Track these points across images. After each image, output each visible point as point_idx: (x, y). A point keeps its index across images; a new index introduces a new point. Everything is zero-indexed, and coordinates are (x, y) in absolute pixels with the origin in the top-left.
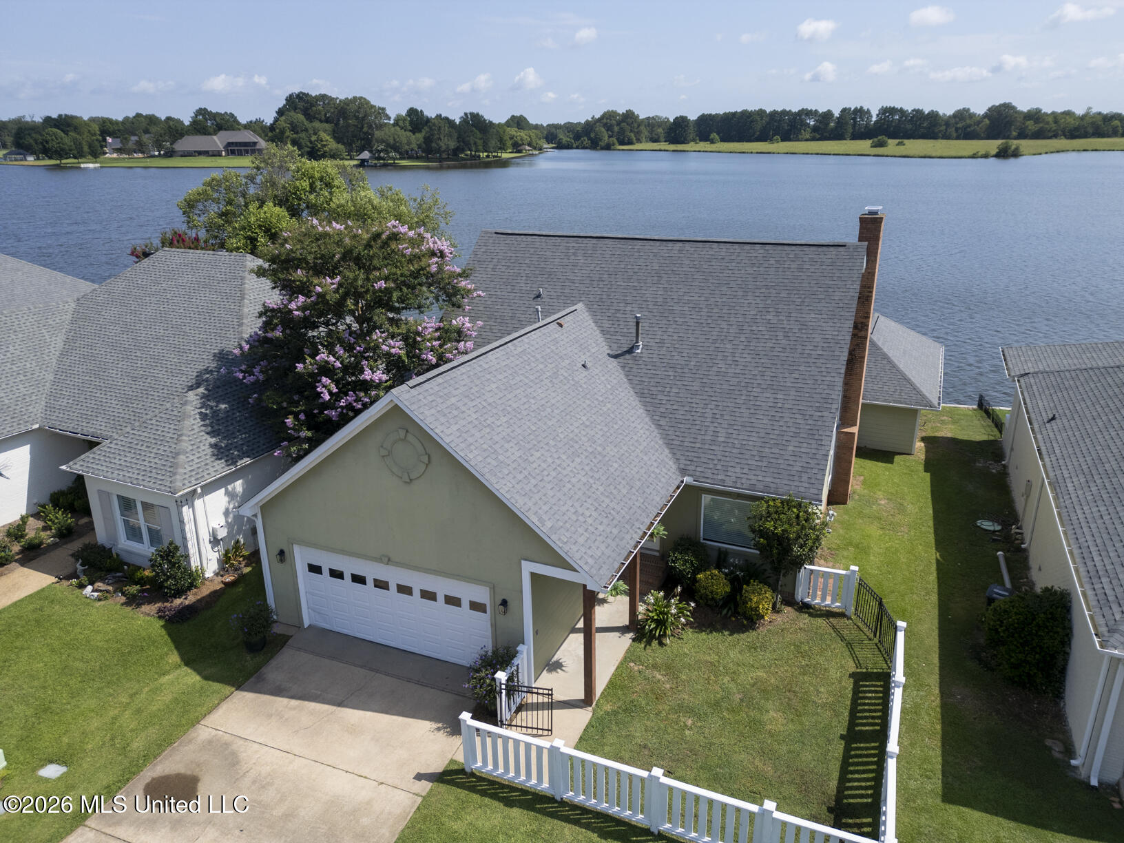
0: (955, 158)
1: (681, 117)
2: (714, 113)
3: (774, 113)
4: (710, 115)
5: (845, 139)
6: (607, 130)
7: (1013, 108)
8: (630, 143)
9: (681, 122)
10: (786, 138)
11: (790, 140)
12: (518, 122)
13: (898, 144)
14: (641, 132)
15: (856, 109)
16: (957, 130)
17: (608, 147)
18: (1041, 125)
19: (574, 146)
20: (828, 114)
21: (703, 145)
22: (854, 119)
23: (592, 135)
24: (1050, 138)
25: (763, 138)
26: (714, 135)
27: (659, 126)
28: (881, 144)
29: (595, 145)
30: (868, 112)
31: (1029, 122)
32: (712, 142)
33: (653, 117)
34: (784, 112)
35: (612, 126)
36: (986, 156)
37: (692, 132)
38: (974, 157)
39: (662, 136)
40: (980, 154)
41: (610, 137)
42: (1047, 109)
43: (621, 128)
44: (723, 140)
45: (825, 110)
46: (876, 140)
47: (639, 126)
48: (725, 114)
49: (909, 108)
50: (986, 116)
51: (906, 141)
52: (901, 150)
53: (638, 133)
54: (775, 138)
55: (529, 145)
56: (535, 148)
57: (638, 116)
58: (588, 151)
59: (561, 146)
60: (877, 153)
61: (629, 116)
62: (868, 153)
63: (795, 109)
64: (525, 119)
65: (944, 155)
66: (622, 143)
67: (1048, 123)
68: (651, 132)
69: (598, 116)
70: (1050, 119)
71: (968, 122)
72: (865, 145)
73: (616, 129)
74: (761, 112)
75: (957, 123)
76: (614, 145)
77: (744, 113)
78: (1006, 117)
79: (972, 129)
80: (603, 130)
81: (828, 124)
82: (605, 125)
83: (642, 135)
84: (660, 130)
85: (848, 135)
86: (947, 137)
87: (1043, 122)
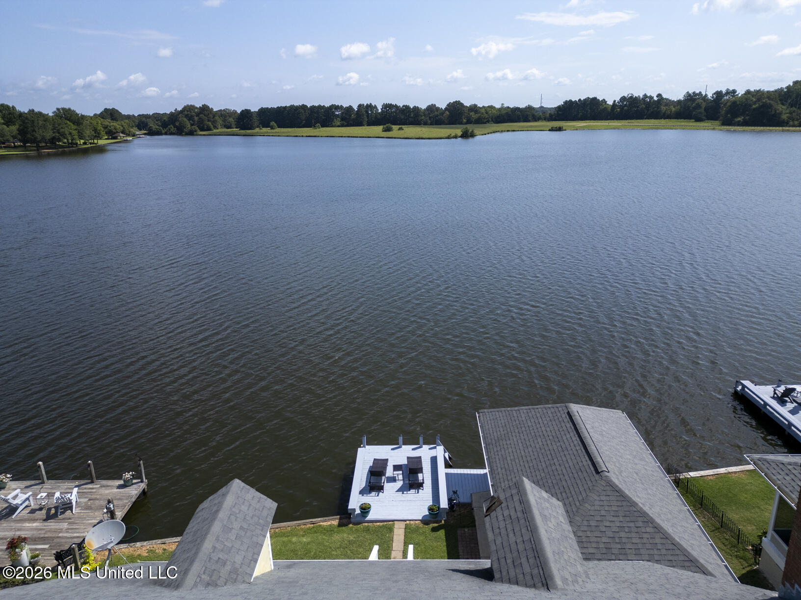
0: (438, 138)
1: (246, 110)
2: (270, 107)
3: (313, 107)
4: (267, 108)
5: (364, 126)
6: (189, 120)
7: (462, 104)
8: (209, 129)
9: (246, 113)
10: (324, 125)
11: (327, 126)
12: (111, 114)
13: (400, 129)
14: (216, 121)
15: (367, 105)
16: (429, 119)
17: (191, 133)
18: (479, 115)
19: (163, 132)
20: (350, 108)
21: (266, 131)
22: (367, 112)
23: (177, 124)
25: (308, 125)
26: (273, 123)
27: (230, 117)
28: (388, 130)
29: (180, 131)
30: (376, 107)
31: (471, 113)
32: (272, 128)
33: (224, 110)
34: (320, 106)
35: (192, 116)
36: (456, 137)
37: (256, 122)
38: (448, 138)
39: (233, 123)
40: (452, 135)
41: (192, 125)
42: (480, 105)
43: (200, 118)
44: (279, 127)
45: (347, 106)
46: (385, 126)
47: (214, 117)
48: (278, 107)
49: (400, 104)
50: (446, 109)
51: (403, 127)
52: (401, 133)
53: (214, 121)
54: (317, 125)
55: (123, 132)
56: (128, 135)
57: (212, 109)
58: (175, 137)
59: (152, 133)
60: (388, 136)
61: (205, 109)
62: (382, 136)
63: (327, 105)
64: (117, 111)
65: (431, 136)
66: (202, 130)
67: (483, 114)
68: (224, 121)
69: (179, 109)
70: (483, 111)
71: (436, 113)
72: (378, 130)
73: (196, 118)
74: (304, 107)
75: (429, 114)
76: (196, 131)
77: (292, 107)
78: (458, 110)
79: (439, 117)
80: (185, 119)
81: (351, 116)
82: (187, 116)
83: (218, 123)
84: (231, 119)
85: (365, 123)
86: (425, 124)
87: (480, 112)
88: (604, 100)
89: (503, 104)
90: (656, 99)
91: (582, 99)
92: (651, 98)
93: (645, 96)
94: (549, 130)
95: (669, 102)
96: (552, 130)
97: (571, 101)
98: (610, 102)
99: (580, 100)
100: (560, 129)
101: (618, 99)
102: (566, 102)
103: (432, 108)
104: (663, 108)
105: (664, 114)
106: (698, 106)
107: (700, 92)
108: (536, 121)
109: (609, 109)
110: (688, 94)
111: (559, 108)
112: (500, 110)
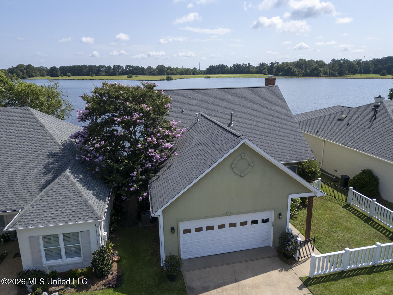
0: (155, 80)
1: (54, 67)
2: (66, 66)
3: (90, 67)
4: (65, 66)
6: (21, 72)
7: (164, 66)
8: (33, 76)
9: (54, 69)
10: (96, 75)
11: (98, 75)
13: (136, 77)
15: (118, 65)
16: (149, 73)
18: (172, 71)
20: (110, 67)
21: (64, 77)
22: (118, 69)
24: (175, 75)
25: (88, 74)
26: (69, 74)
27: (43, 70)
28: (131, 77)
30: (122, 67)
31: (169, 70)
32: (69, 76)
33: (40, 67)
34: (94, 66)
35: (23, 70)
36: (164, 80)
37: (59, 73)
38: (160, 80)
39: (45, 74)
40: (162, 79)
41: (23, 74)
42: (172, 67)
43: (27, 71)
44: (72, 76)
45: (108, 66)
46: (129, 75)
47: (35, 70)
48: (70, 66)
50: (156, 68)
51: (138, 76)
53: (35, 73)
54: (93, 75)
57: (34, 66)
60: (130, 79)
61: (29, 67)
62: (128, 79)
63: (98, 65)
65: (152, 80)
66: (29, 77)
67: (174, 71)
68: (40, 72)
69: (15, 66)
70: (174, 70)
71: (152, 70)
72: (126, 77)
73: (25, 71)
74: (85, 66)
75: (149, 71)
76: (26, 77)
77: (78, 66)
78: (162, 69)
79: (153, 72)
81: (110, 70)
82: (19, 70)
83: (37, 74)
84: (44, 72)
85: (117, 74)
86: (147, 75)
87: (172, 70)
88: (226, 65)
89: (183, 67)
90: (248, 65)
91: (217, 65)
92: (246, 65)
93: (243, 64)
94: (205, 78)
95: (253, 67)
96: (206, 78)
97: (212, 66)
98: (229, 67)
99: (216, 65)
100: (209, 77)
101: (232, 65)
102: (210, 66)
103: (149, 68)
104: (251, 69)
105: (251, 72)
106: (265, 69)
107: (265, 63)
108: (198, 74)
109: (229, 70)
110: (260, 64)
111: (207, 69)
112: (181, 69)
